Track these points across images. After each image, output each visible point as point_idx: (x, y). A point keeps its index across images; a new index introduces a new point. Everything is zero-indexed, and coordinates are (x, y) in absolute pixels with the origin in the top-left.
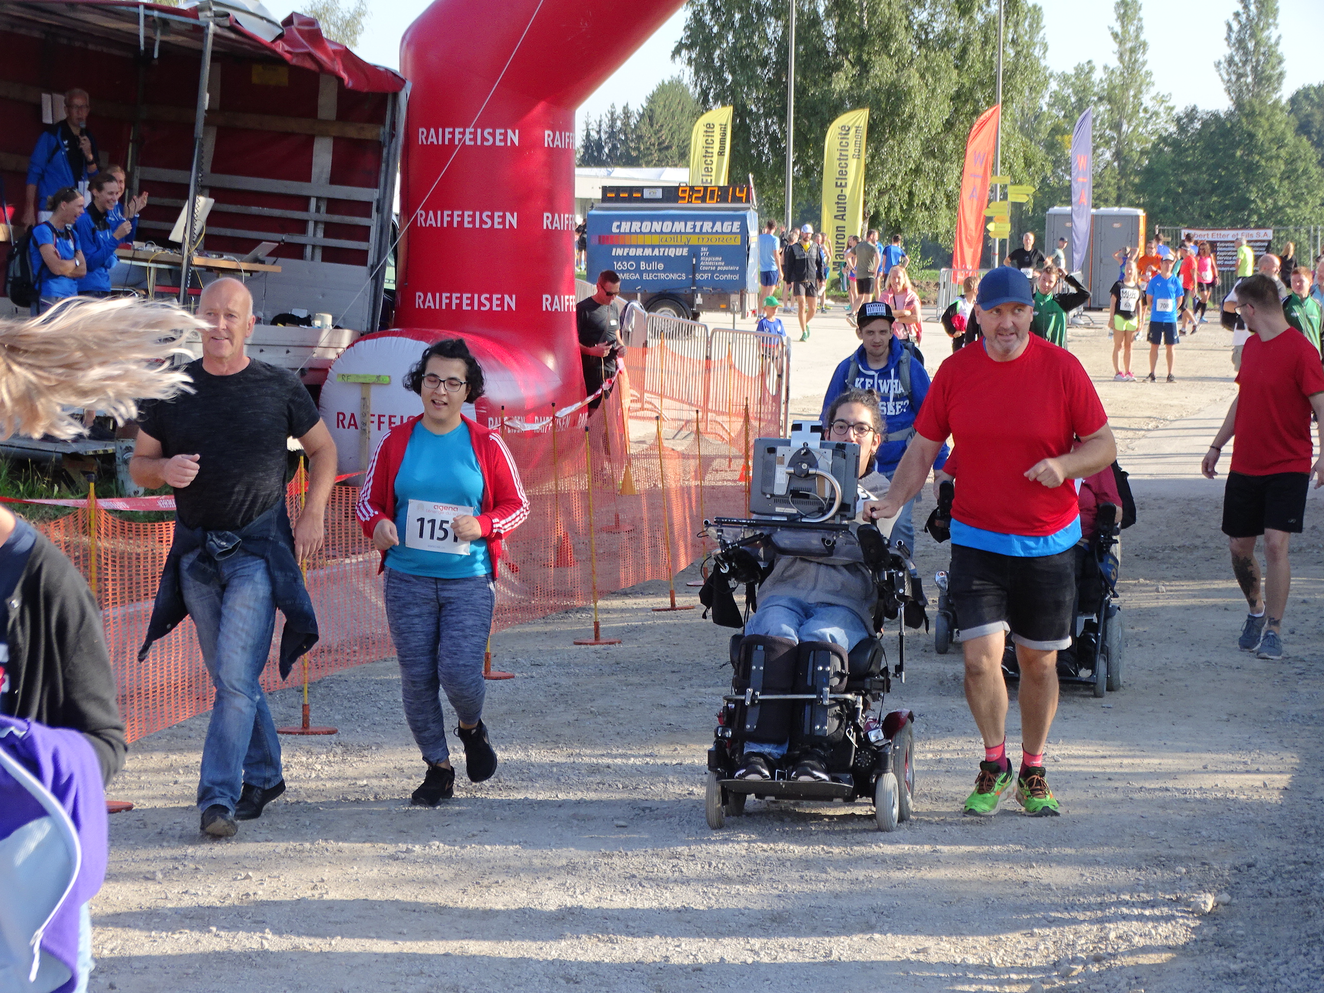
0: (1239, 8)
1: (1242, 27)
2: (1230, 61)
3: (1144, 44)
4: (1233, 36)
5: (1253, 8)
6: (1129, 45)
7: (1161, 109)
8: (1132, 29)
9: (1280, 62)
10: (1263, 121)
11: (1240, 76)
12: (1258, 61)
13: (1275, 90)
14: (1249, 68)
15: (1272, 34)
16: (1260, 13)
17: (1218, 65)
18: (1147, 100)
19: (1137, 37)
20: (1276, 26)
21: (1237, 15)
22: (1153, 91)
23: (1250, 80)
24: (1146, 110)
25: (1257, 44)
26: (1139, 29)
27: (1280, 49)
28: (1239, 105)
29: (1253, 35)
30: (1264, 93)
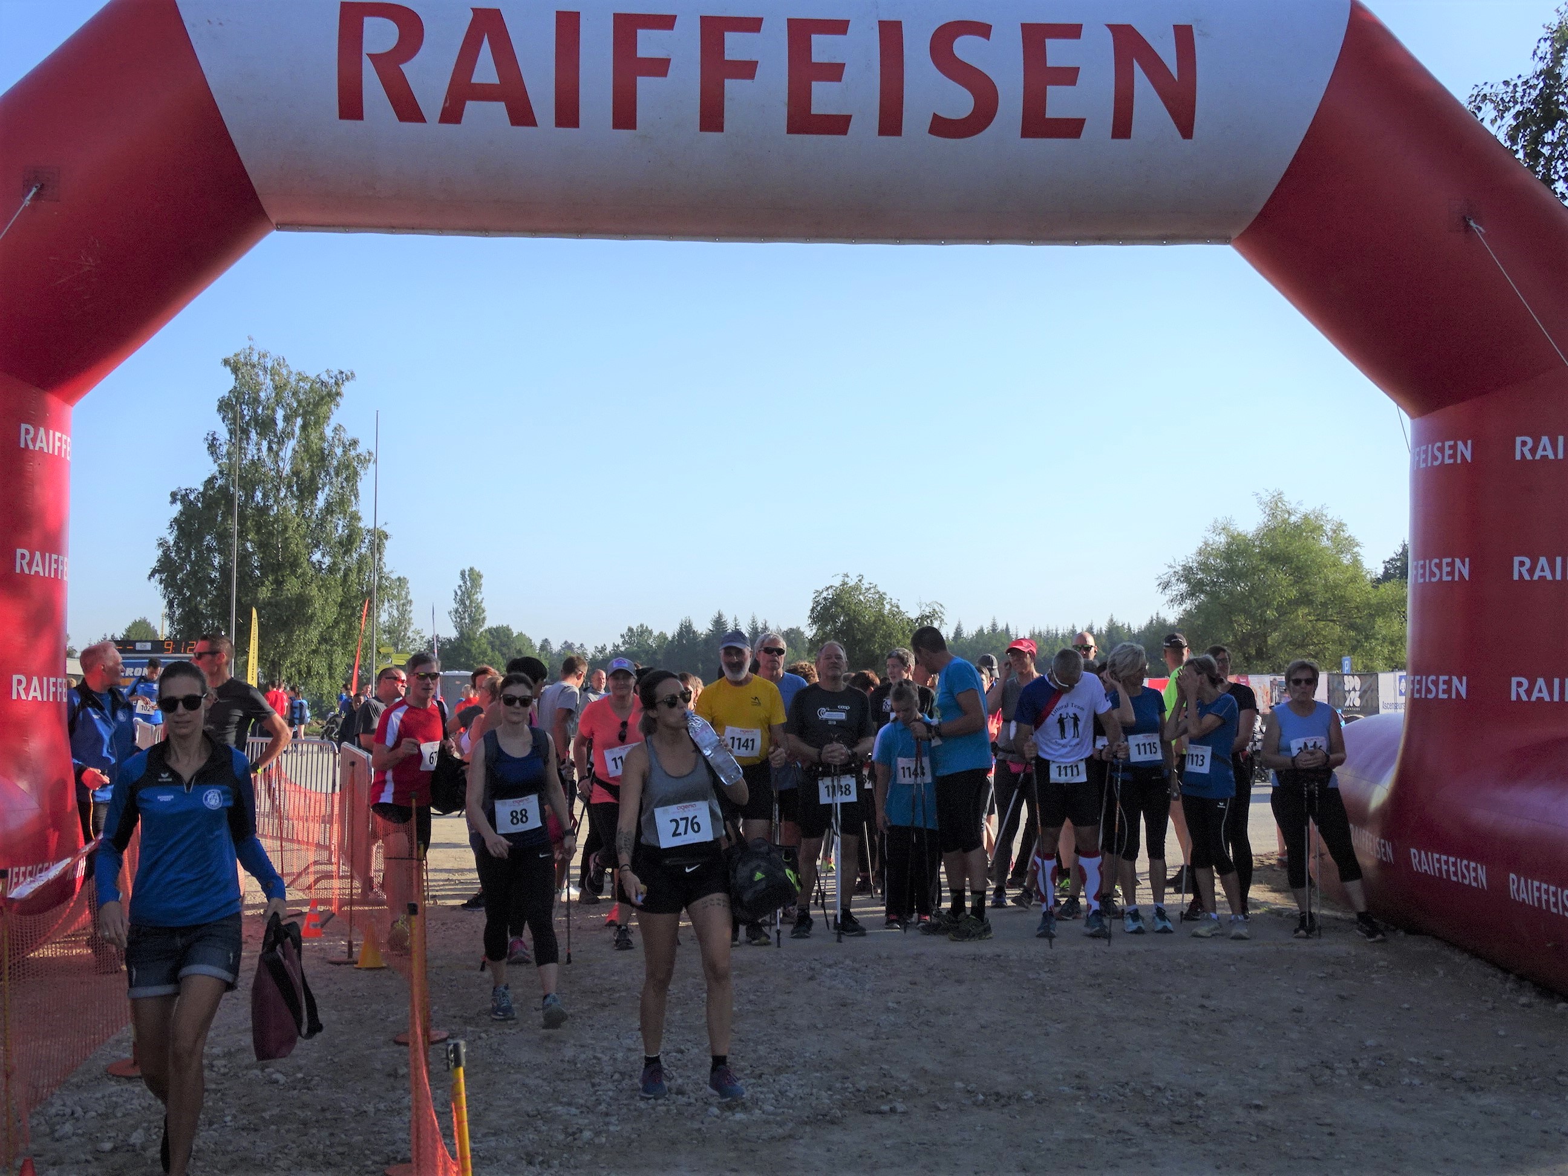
0: (461, 583)
1: (463, 593)
2: (456, 611)
3: (411, 601)
4: (458, 597)
5: (468, 583)
6: (402, 602)
7: (417, 638)
8: (403, 593)
9: (484, 611)
10: (475, 643)
11: (462, 619)
12: (471, 611)
13: (481, 626)
14: (466, 615)
15: (479, 597)
16: (472, 587)
17: (450, 613)
18: (410, 634)
19: (406, 598)
20: (481, 593)
21: (460, 586)
22: (412, 628)
23: (467, 621)
24: (409, 638)
25: (471, 602)
26: (408, 593)
27: (483, 605)
28: (462, 634)
29: (469, 597)
30: (475, 628)
